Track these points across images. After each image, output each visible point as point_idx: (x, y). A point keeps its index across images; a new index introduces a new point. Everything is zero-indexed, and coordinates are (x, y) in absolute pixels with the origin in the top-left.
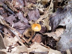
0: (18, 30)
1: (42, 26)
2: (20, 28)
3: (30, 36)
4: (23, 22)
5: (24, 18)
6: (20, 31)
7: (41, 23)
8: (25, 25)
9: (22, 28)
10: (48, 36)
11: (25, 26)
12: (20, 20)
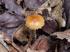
0: (4, 29)
1: (48, 18)
2: (9, 26)
3: (26, 40)
4: (13, 14)
5: (15, 6)
6: (9, 31)
7: (45, 13)
8: (17, 18)
9: (11, 26)
10: (58, 37)
11: (17, 20)
12: (7, 10)
